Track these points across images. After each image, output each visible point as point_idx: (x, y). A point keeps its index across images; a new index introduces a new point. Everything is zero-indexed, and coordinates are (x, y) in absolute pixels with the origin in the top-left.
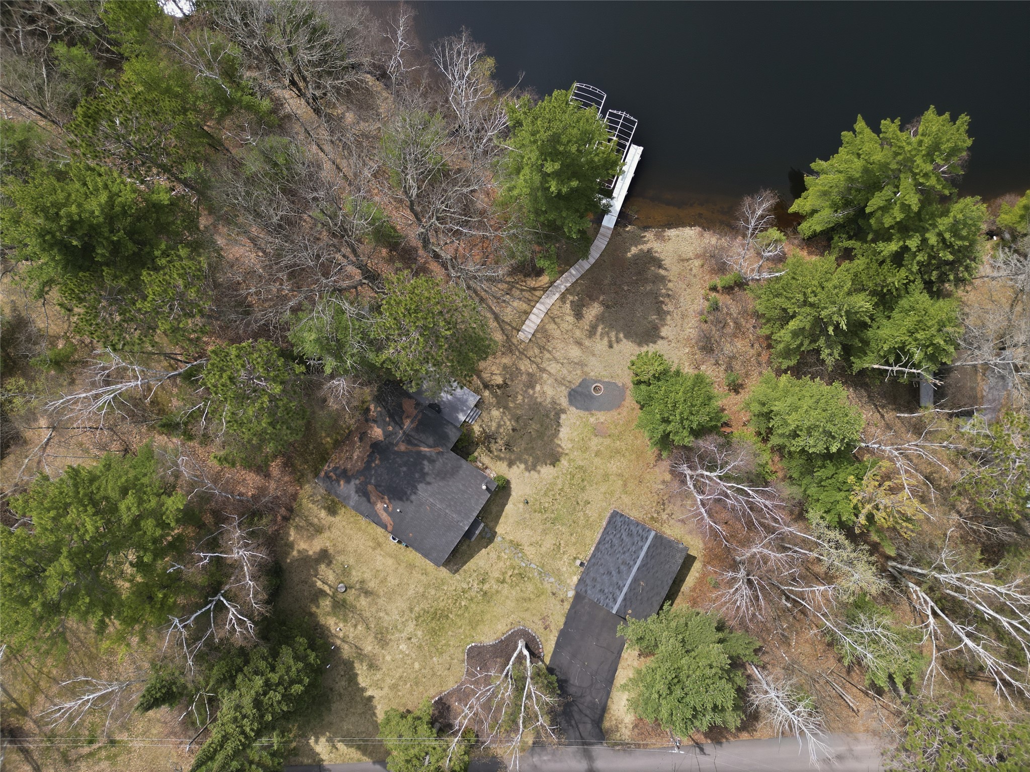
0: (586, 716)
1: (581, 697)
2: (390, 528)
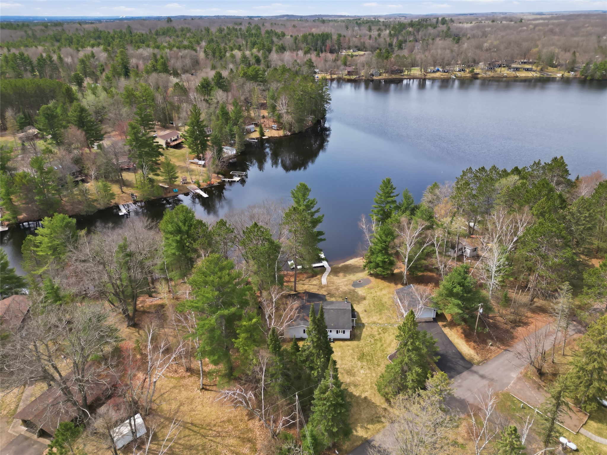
0: (456, 358)
1: (447, 353)
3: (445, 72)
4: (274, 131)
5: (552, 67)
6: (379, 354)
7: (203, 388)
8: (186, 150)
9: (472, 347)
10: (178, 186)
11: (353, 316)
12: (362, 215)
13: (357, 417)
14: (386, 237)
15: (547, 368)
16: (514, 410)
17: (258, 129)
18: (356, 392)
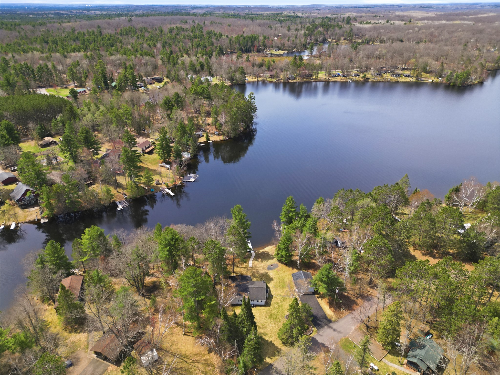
0: (323, 318)
1: (318, 314)
3: (343, 76)
4: (215, 136)
5: (426, 73)
6: (280, 314)
7: (185, 334)
8: (155, 156)
9: (332, 310)
10: (154, 186)
11: (267, 291)
12: (275, 221)
14: (288, 241)
15: (371, 324)
16: (350, 348)
17: (205, 135)
18: (266, 338)
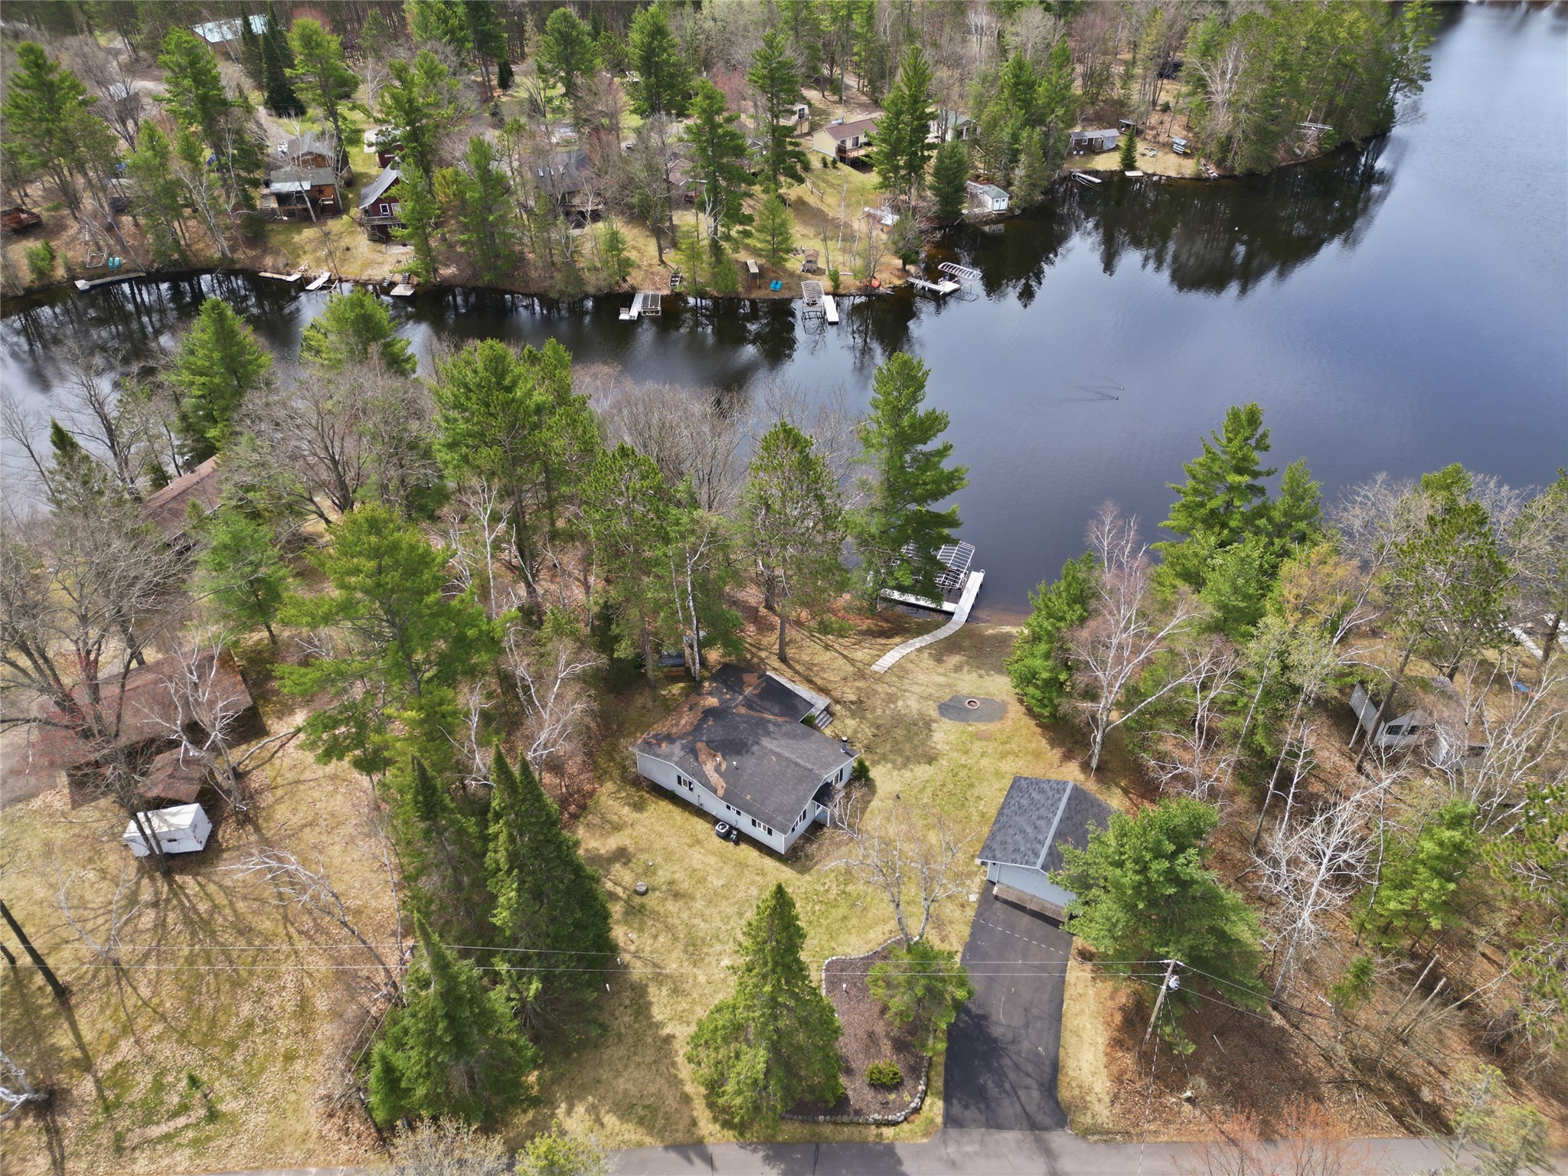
0: (1028, 1075)
1: (1013, 1042)
2: (721, 792)
4: (1170, 157)
8: (871, 178)
9: (1114, 1068)
10: (793, 274)
13: (605, 1074)
17: (1125, 144)
18: (661, 1010)
